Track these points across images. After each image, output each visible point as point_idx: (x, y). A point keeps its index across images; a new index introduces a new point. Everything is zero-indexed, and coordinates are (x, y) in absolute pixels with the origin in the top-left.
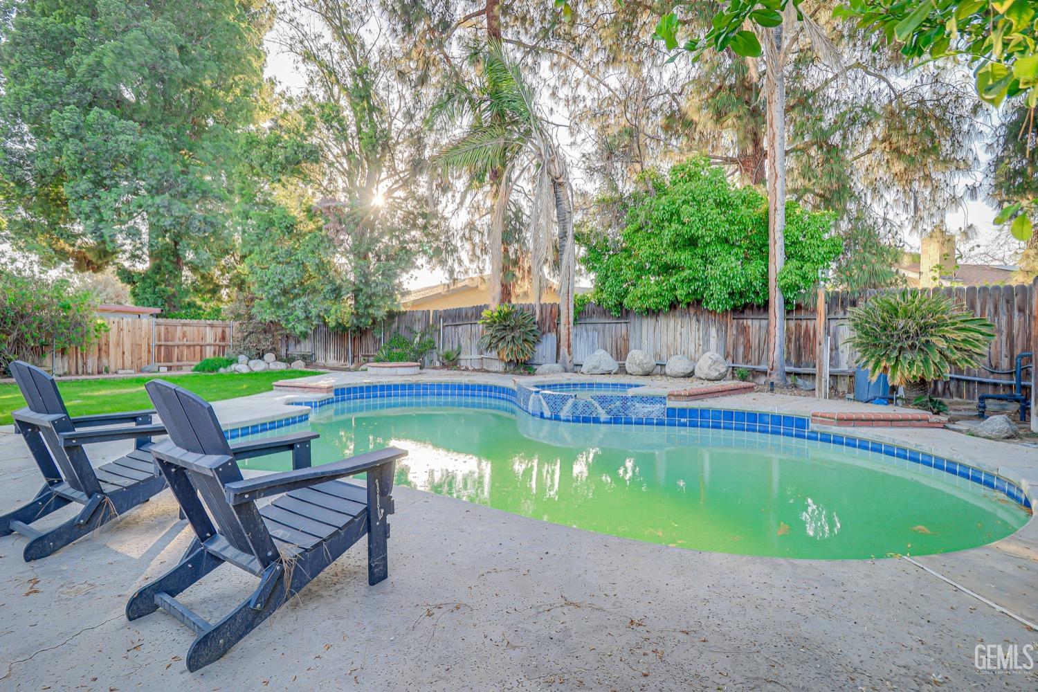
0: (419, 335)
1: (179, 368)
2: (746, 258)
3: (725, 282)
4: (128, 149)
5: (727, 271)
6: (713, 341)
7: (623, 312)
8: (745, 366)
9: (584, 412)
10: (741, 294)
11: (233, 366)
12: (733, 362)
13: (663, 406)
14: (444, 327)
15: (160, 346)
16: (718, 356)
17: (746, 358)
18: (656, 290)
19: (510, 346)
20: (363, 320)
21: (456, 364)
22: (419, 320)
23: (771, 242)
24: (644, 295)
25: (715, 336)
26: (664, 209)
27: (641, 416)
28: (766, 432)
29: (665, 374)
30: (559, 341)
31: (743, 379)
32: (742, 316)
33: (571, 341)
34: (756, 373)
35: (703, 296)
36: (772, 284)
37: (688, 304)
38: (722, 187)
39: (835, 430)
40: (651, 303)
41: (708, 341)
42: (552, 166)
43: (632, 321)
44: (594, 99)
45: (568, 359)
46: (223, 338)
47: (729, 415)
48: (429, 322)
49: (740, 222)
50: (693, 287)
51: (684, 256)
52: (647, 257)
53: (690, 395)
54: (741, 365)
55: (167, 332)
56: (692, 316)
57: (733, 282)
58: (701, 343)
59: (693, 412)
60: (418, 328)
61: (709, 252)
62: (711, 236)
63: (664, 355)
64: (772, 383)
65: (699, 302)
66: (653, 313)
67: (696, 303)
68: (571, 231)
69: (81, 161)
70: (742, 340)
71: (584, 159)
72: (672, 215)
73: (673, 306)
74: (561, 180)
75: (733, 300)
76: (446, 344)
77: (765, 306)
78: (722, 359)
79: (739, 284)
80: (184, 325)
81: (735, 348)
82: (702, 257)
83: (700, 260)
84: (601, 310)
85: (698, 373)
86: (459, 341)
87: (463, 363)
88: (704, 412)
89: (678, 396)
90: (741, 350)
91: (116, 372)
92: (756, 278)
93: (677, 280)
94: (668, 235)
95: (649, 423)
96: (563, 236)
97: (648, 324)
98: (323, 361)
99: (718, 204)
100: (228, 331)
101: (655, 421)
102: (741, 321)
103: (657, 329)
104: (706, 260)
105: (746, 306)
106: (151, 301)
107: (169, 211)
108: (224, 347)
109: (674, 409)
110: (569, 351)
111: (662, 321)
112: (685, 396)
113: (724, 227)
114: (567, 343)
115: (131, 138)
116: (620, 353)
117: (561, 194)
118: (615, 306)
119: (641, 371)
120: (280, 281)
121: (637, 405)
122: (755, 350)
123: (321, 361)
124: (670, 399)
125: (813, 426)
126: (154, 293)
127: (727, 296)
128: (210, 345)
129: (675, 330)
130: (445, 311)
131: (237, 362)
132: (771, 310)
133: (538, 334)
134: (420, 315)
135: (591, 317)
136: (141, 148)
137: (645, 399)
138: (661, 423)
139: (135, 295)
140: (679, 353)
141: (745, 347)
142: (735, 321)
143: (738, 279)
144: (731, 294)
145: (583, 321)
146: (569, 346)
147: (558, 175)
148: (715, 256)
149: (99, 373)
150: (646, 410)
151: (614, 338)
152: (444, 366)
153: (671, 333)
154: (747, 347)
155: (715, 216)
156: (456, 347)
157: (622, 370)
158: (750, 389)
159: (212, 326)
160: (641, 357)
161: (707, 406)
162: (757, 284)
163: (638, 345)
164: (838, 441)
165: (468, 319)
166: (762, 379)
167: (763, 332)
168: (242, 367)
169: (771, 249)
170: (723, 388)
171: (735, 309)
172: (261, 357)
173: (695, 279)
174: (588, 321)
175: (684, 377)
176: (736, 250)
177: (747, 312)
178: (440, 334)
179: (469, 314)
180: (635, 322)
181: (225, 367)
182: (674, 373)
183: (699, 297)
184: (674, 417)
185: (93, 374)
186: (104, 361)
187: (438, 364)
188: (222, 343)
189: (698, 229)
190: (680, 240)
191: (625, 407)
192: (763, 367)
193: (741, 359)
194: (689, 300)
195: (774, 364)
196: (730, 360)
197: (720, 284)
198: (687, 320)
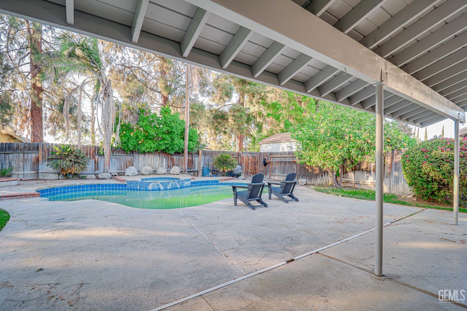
6: (164, 163)
7: (131, 152)
13: (190, 182)
25: (165, 161)
27: (186, 185)
28: (210, 185)
30: (96, 163)
39: (224, 182)
43: (135, 155)
45: (109, 171)
47: (203, 182)
56: (157, 154)
58: (160, 163)
59: (196, 182)
70: (172, 162)
88: (198, 182)
97: (141, 157)
102: (172, 157)
103: (145, 159)
105: (175, 152)
110: (109, 167)
114: (108, 164)
124: (191, 180)
125: (220, 182)
129: (152, 159)
132: (185, 154)
137: (187, 180)
142: (170, 156)
153: (150, 160)
157: (139, 174)
164: (225, 184)
184: (192, 184)
191: (183, 183)
195: (186, 169)
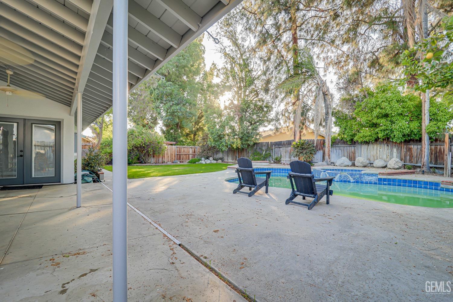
0: (265, 151)
1: (183, 162)
2: (411, 120)
3: (400, 131)
4: (170, 91)
5: (401, 126)
6: (395, 154)
7: (353, 142)
8: (410, 164)
9: (344, 178)
10: (408, 135)
11: (200, 161)
12: (404, 163)
13: (376, 177)
14: (275, 148)
15: (178, 154)
16: (398, 160)
17: (410, 161)
18: (369, 134)
19: (305, 155)
20: (244, 146)
21: (279, 162)
22: (265, 146)
23: (423, 114)
24: (364, 136)
25: (396, 152)
26: (373, 103)
27: (367, 181)
28: (421, 187)
29: (374, 167)
30: (324, 153)
31: (409, 169)
32: (409, 144)
33: (330, 154)
34: (415, 167)
35: (390, 136)
36: (423, 131)
37: (383, 139)
38: (399, 95)
40: (367, 139)
41: (392, 154)
42: (323, 88)
43: (357, 145)
44: (335, 56)
45: (329, 160)
46: (194, 152)
47: (405, 181)
48: (268, 146)
49: (407, 107)
50: (386, 133)
51: (382, 121)
52: (365, 121)
53: (388, 174)
54: (408, 164)
55: (179, 150)
56: (385, 144)
57: (404, 131)
58: (389, 155)
59: (389, 180)
60: (264, 148)
61: (394, 119)
62: (395, 113)
63: (372, 159)
64: (423, 171)
65: (388, 139)
66: (367, 143)
67: (387, 140)
68: (330, 112)
69: (158, 96)
70: (408, 153)
71: (337, 85)
72: (377, 106)
73: (377, 140)
74: (327, 93)
75: (405, 137)
76: (275, 155)
77: (420, 140)
78: (400, 161)
79: (407, 132)
80: (184, 148)
81: (405, 157)
82: (390, 121)
83: (389, 122)
84: (343, 142)
85: (389, 166)
86: (281, 153)
87: (282, 162)
88: (394, 180)
89: (383, 174)
90: (408, 158)
91: (167, 163)
92: (415, 128)
93: (379, 130)
94: (375, 113)
95: (371, 183)
96: (327, 113)
97: (364, 147)
98: (227, 160)
99: (398, 101)
100: (196, 149)
101: (373, 183)
102: (408, 146)
103: (368, 150)
104: (392, 122)
105: (411, 140)
106: (171, 140)
107: (180, 110)
108: (195, 155)
109: (381, 179)
110: (329, 157)
111: (371, 146)
112: (386, 174)
113: (401, 110)
114: (328, 154)
115: (170, 88)
116: (352, 158)
117: (326, 98)
118: (350, 140)
119: (362, 165)
120: (218, 133)
121: (366, 177)
122: (415, 158)
123: (226, 160)
124: (379, 175)
125: (442, 186)
126: (171, 137)
127: (402, 136)
128: (191, 154)
130: (275, 142)
131: (201, 160)
132: (423, 142)
133: (316, 151)
134: (265, 144)
135: (338, 144)
136: (173, 91)
137: (369, 175)
138: (375, 183)
139: (165, 137)
140: (379, 158)
141: (410, 157)
142: (405, 146)
143: (407, 130)
144: (404, 136)
145: (334, 146)
146: (329, 156)
147: (325, 91)
148: (397, 120)
149: (162, 163)
150: (369, 179)
151: (348, 152)
152: (275, 163)
153: (375, 151)
154: (411, 156)
155: (397, 106)
156: (279, 155)
157: (354, 165)
158: (413, 173)
159: (191, 148)
160: (362, 160)
161: (395, 178)
162: (416, 131)
163: (359, 155)
165: (285, 145)
166: (418, 170)
167: (419, 150)
168: (203, 161)
169: (423, 117)
170: (402, 172)
171: (406, 141)
172: (208, 158)
173: (387, 130)
174: (337, 146)
175: (382, 168)
176: (406, 117)
177: (411, 142)
178: (273, 151)
179: (285, 143)
180: (358, 147)
181: (198, 162)
182: (378, 166)
183: (389, 136)
184: (381, 181)
185: (161, 163)
186: (164, 159)
187: (272, 162)
188: (194, 154)
189: (389, 111)
190: (380, 115)
191: (360, 177)
192: (419, 164)
193: (408, 161)
194: (384, 138)
195: (424, 163)
196: (403, 161)
197: (398, 131)
198: (382, 145)
